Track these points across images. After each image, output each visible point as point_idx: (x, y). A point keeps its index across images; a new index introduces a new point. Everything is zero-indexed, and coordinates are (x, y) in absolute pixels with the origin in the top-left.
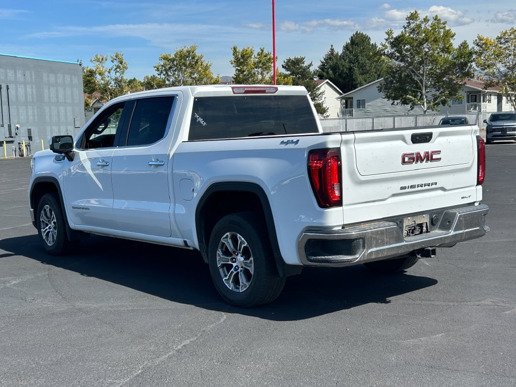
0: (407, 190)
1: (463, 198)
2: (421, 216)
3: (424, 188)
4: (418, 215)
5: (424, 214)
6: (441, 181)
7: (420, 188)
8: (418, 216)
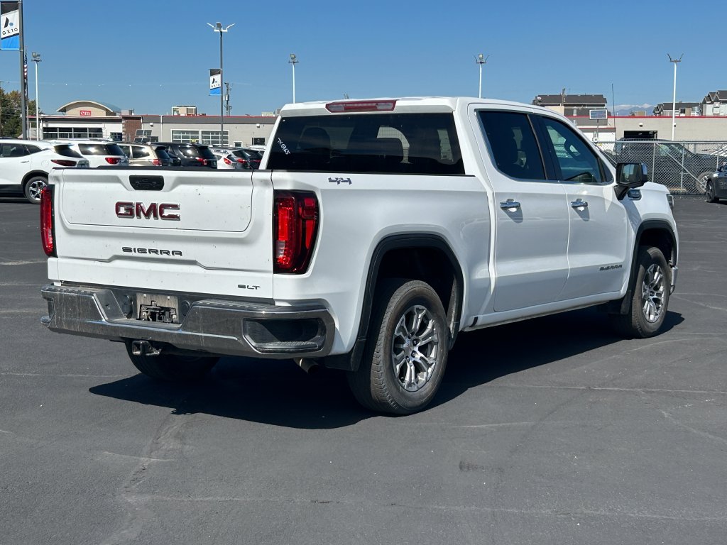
0: (132, 254)
1: (240, 286)
2: (164, 296)
3: (159, 256)
4: (158, 294)
5: (169, 295)
6: (189, 251)
7: (153, 255)
8: (160, 296)
